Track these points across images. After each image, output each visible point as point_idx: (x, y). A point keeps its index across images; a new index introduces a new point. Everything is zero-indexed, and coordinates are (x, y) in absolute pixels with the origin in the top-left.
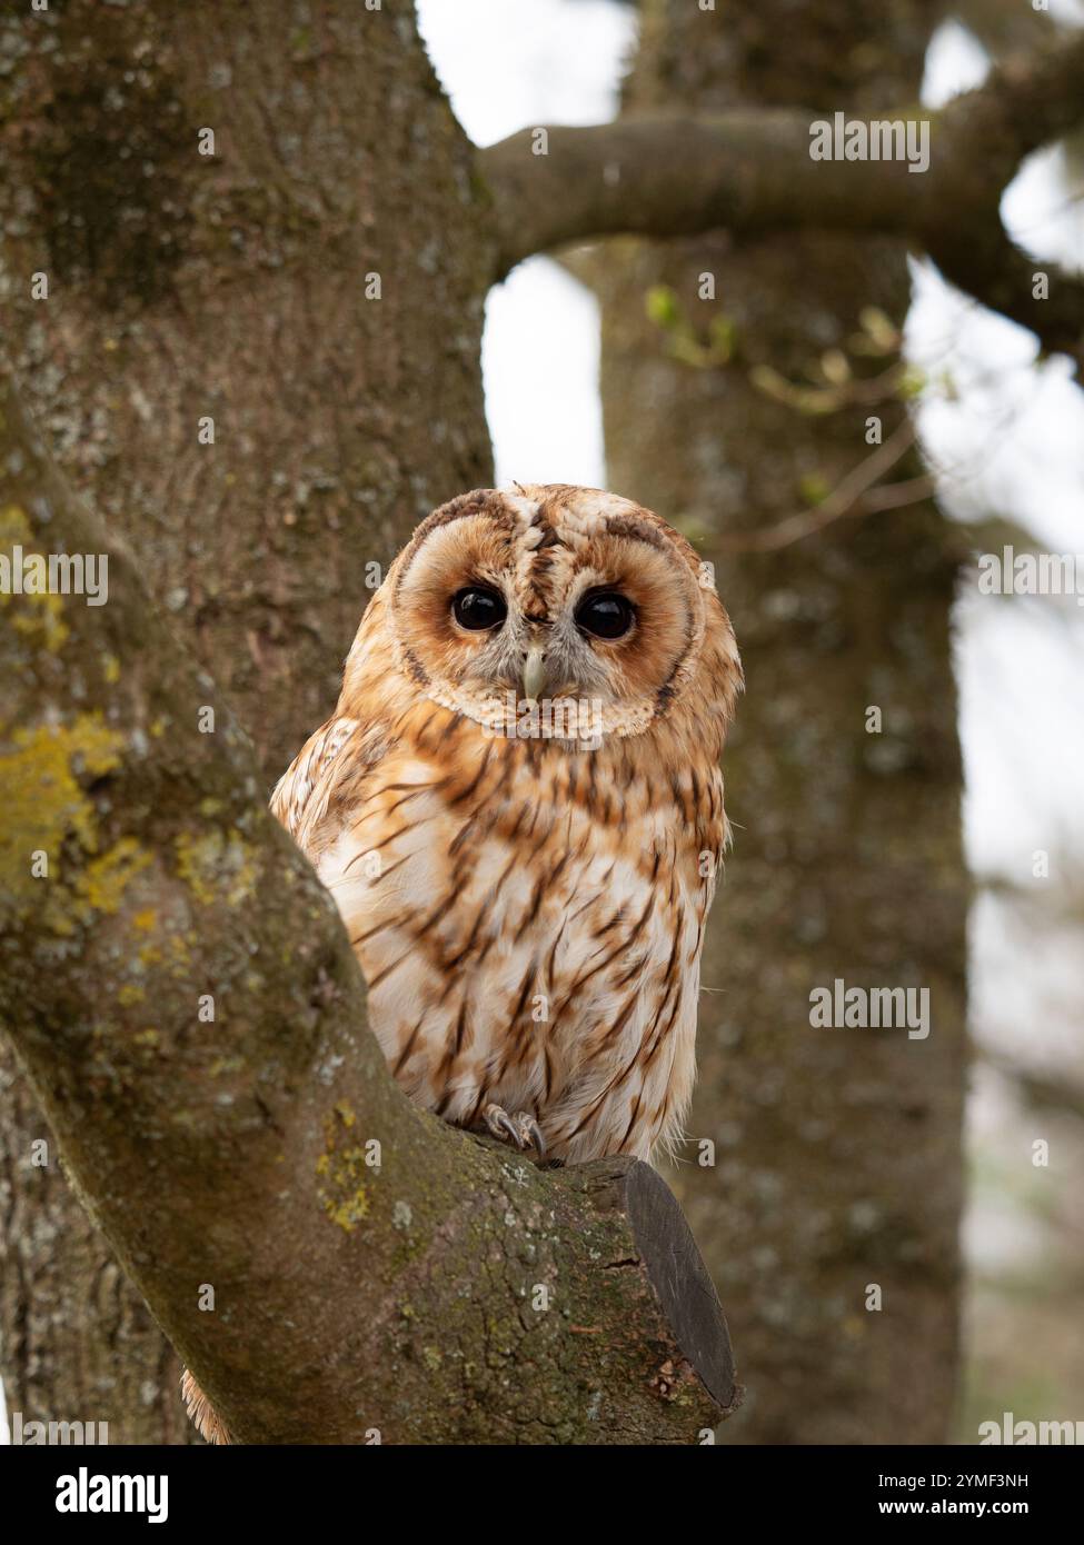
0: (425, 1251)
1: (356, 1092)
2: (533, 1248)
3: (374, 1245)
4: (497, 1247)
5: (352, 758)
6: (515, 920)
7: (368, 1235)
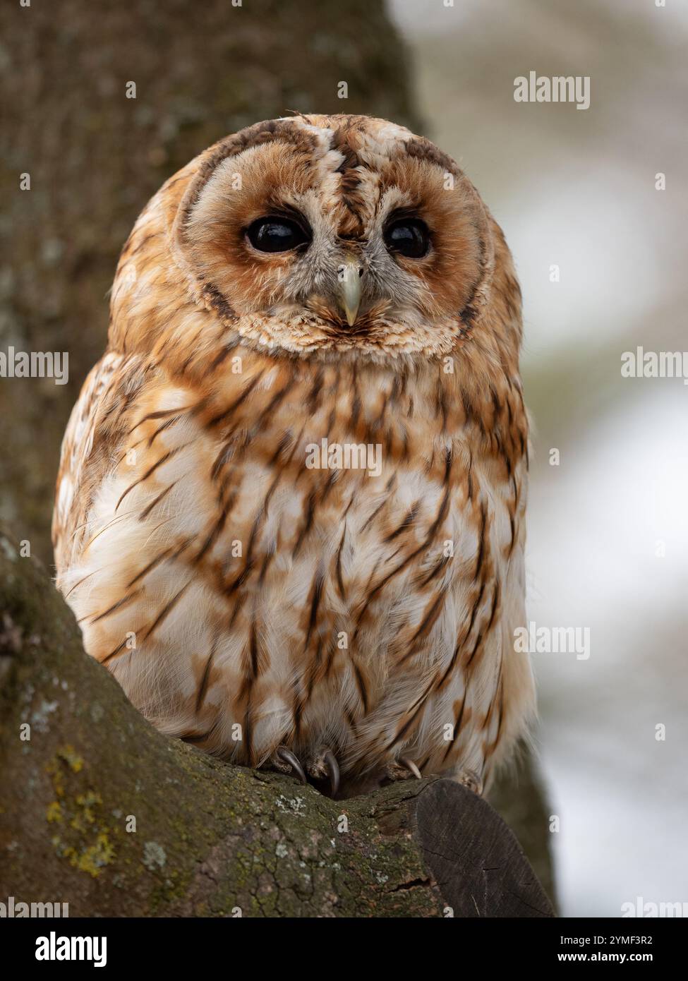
0: (186, 889)
1: (80, 737)
2: (308, 877)
3: (127, 889)
4: (268, 879)
5: (113, 391)
6: (290, 534)
7: (118, 879)
